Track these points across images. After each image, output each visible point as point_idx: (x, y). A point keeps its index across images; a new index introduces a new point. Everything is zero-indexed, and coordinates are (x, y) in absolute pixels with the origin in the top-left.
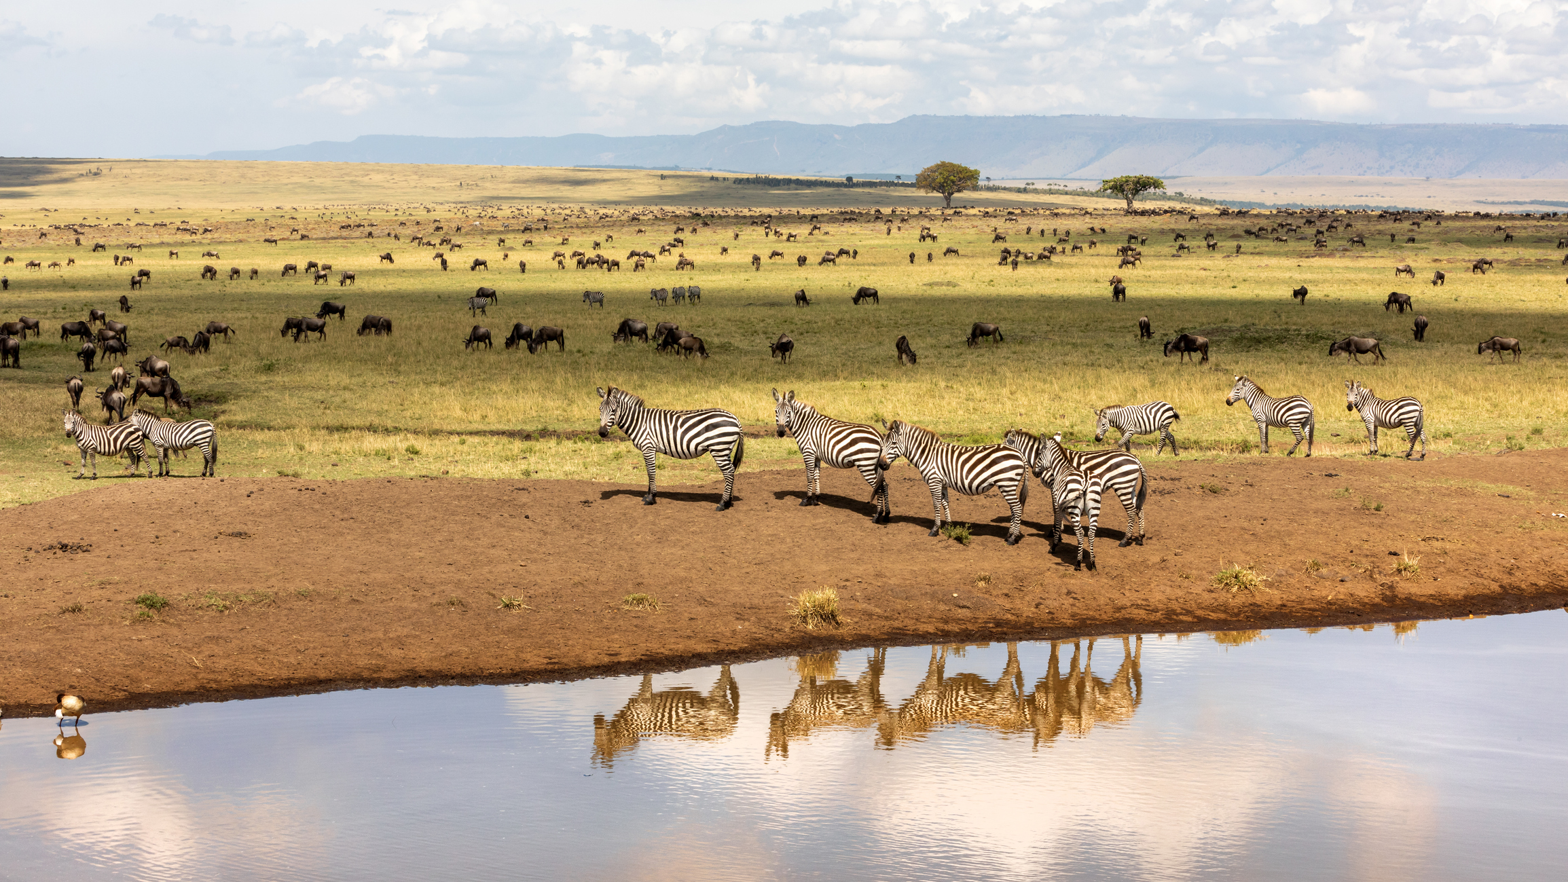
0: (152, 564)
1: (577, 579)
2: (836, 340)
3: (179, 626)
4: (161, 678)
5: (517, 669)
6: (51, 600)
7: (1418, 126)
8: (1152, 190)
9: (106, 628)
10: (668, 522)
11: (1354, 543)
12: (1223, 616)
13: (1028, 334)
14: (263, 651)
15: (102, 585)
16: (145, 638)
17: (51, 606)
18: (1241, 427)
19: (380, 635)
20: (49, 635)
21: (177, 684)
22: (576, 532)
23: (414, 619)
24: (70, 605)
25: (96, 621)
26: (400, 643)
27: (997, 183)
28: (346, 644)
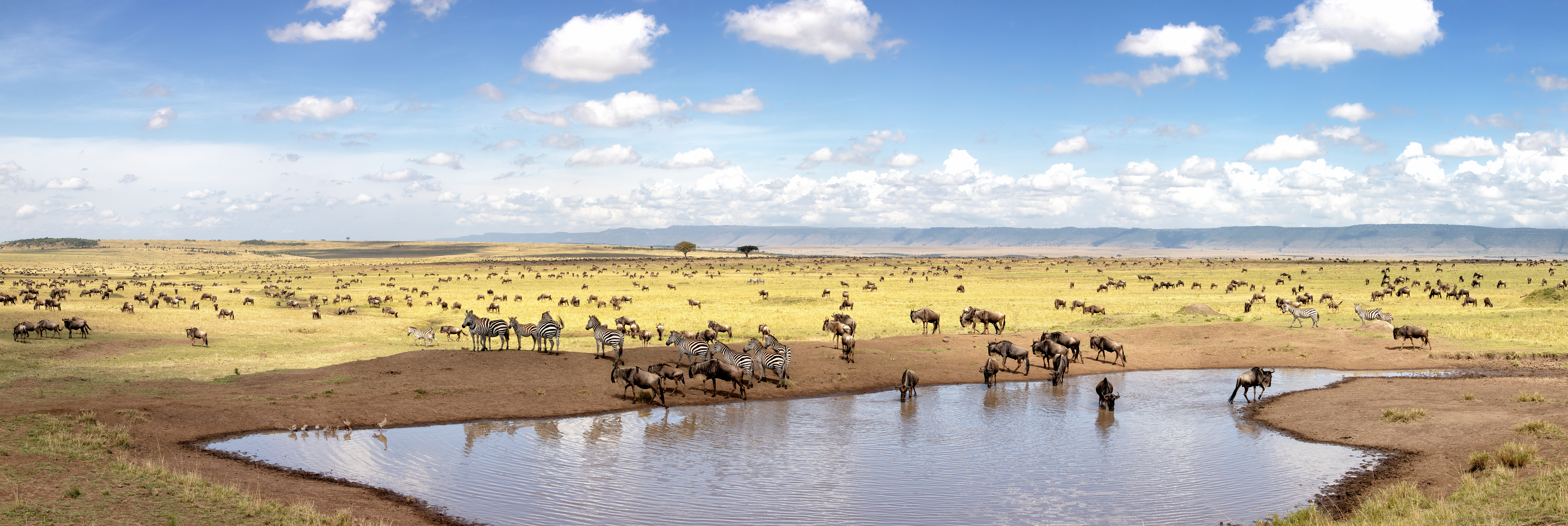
0: (420, 379)
1: (563, 385)
2: (648, 303)
3: (430, 400)
4: (424, 417)
5: (543, 415)
6: (388, 390)
7: (843, 228)
8: (754, 251)
9: (406, 399)
10: (594, 365)
11: (826, 370)
12: (782, 396)
13: (713, 300)
14: (458, 408)
15: (405, 385)
16: (419, 404)
17: (388, 392)
18: (786, 331)
19: (497, 403)
20: (387, 402)
21: (429, 419)
22: (562, 369)
23: (508, 398)
24: (394, 392)
25: (403, 397)
26: (503, 406)
27: (702, 249)
28: (485, 406)
